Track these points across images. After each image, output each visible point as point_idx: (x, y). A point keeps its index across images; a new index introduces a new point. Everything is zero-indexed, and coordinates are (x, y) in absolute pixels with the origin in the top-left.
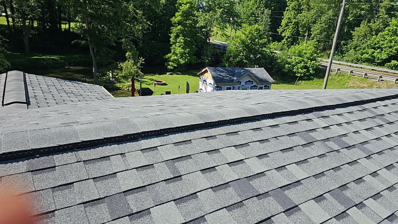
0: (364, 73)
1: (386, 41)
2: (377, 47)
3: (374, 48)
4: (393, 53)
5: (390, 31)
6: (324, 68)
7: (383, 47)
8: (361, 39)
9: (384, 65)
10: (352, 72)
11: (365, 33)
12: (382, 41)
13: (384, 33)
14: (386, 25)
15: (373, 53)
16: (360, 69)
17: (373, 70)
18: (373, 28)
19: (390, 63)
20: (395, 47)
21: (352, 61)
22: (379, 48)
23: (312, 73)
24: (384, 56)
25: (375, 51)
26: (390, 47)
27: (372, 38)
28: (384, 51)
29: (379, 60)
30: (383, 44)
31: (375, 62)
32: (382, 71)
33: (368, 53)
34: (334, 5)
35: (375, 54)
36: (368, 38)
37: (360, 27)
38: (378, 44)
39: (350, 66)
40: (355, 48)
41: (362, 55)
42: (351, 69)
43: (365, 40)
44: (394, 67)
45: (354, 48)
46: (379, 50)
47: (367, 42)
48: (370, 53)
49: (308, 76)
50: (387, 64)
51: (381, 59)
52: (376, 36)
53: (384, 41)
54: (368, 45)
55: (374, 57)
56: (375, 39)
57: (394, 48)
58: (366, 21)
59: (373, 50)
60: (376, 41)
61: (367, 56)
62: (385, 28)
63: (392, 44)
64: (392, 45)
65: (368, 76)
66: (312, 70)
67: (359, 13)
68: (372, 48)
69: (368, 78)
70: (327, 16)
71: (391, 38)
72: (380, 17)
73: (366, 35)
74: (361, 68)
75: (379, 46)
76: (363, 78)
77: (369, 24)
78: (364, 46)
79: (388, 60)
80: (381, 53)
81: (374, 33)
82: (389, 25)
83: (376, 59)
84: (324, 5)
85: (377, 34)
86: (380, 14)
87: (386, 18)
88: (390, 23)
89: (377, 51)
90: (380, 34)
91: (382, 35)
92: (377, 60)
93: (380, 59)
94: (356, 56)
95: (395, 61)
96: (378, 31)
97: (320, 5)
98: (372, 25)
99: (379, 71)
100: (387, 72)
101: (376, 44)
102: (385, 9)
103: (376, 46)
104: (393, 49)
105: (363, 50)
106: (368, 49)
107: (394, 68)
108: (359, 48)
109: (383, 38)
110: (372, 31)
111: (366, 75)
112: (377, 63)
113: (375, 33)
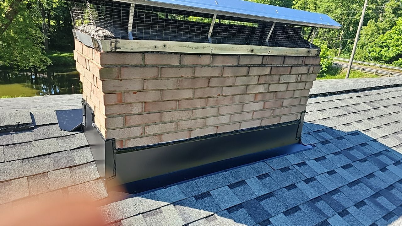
0: (375, 71)
1: (393, 40)
2: (384, 45)
3: (381, 47)
4: (401, 51)
5: (397, 31)
6: (336, 65)
7: (390, 45)
8: (368, 38)
9: (391, 63)
10: (363, 69)
11: (372, 32)
13: (390, 32)
14: (393, 24)
15: (381, 51)
17: (381, 67)
18: (380, 26)
19: (397, 61)
21: (360, 59)
23: (325, 70)
24: (391, 54)
25: (382, 49)
26: (398, 46)
27: (379, 37)
28: (391, 50)
29: (386, 58)
30: (390, 43)
31: (383, 60)
32: (390, 69)
33: (375, 52)
34: (341, 4)
35: (382, 53)
36: (375, 37)
37: (367, 25)
38: (385, 42)
39: (359, 64)
40: (362, 47)
41: (370, 53)
42: (361, 67)
43: (372, 38)
46: (386, 48)
47: (374, 40)
48: (378, 51)
49: (320, 73)
50: (394, 61)
51: (389, 57)
52: (383, 35)
53: (391, 40)
54: (375, 44)
55: (381, 55)
56: (382, 38)
58: (374, 20)
59: (380, 48)
60: (383, 40)
61: (375, 54)
62: (392, 27)
64: (399, 44)
65: (379, 73)
66: (325, 67)
67: (366, 12)
68: (380, 47)
69: (378, 75)
70: (334, 15)
71: (398, 37)
72: (387, 16)
73: (373, 34)
74: (370, 65)
75: (387, 45)
76: (374, 75)
77: (376, 23)
78: (371, 44)
79: (396, 58)
80: (388, 51)
81: (381, 32)
82: (395, 24)
83: (383, 57)
84: (331, 4)
85: (384, 33)
86: (386, 14)
87: (393, 18)
88: (397, 22)
89: (384, 50)
90: (387, 33)
91: (389, 34)
92: (384, 58)
94: (363, 54)
96: (384, 31)
97: (328, 4)
98: (380, 24)
99: (387, 69)
100: (395, 69)
101: (383, 43)
102: (391, 9)
104: (400, 48)
105: (371, 48)
106: (375, 47)
108: (367, 46)
109: (390, 37)
110: (379, 30)
111: (377, 72)
112: (385, 61)
113: (382, 32)
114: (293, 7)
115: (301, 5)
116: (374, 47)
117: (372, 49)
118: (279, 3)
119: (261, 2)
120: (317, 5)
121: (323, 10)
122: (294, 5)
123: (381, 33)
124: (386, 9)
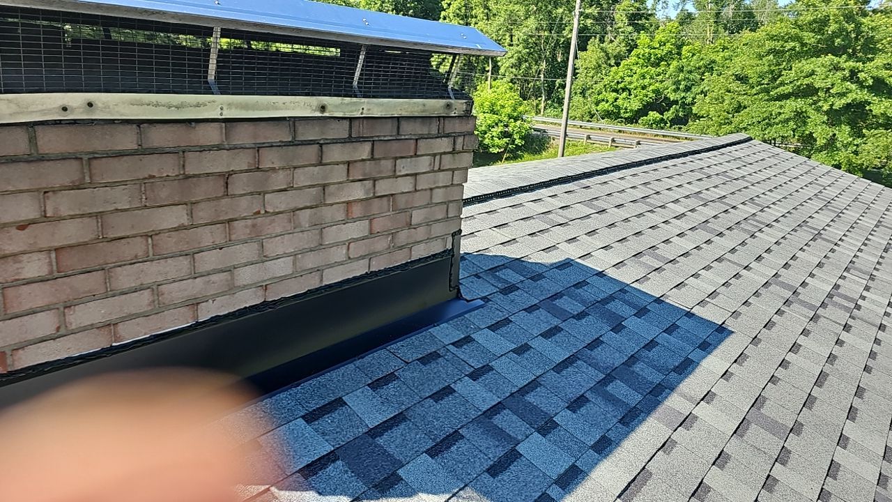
0: (610, 139)
1: (635, 77)
2: (621, 88)
3: (616, 91)
4: (650, 98)
5: (639, 58)
6: (539, 133)
7: (632, 86)
8: (591, 75)
9: (637, 122)
10: (589, 138)
11: (597, 63)
12: (630, 76)
13: (629, 61)
14: (632, 47)
15: (616, 99)
16: (599, 131)
17: (620, 131)
18: (611, 51)
19: (646, 116)
20: (652, 88)
21: (582, 118)
22: (624, 90)
23: (520, 145)
24: (635, 105)
25: (618, 95)
26: (644, 88)
27: (610, 71)
28: (633, 96)
29: (627, 112)
30: (630, 83)
31: (622, 118)
32: (635, 133)
33: (607, 101)
34: (535, 8)
35: (620, 102)
36: (604, 72)
37: (586, 50)
38: (622, 82)
39: (581, 126)
40: (583, 93)
41: (597, 104)
42: (585, 133)
43: (599, 75)
44: (654, 123)
45: (581, 93)
46: (625, 93)
47: (603, 79)
48: (611, 100)
49: (511, 151)
50: (642, 118)
51: (631, 111)
52: (617, 68)
53: (632, 76)
54: (605, 86)
55: (618, 107)
56: (616, 73)
57: (650, 89)
58: (598, 40)
59: (614, 94)
60: (618, 78)
61: (606, 105)
62: (630, 51)
63: (646, 81)
64: (646, 84)
65: (617, 143)
66: (520, 138)
67: (583, 24)
68: (613, 91)
69: (617, 147)
70: (525, 30)
71: (642, 71)
72: (620, 30)
73: (600, 66)
74: (600, 129)
75: (625, 86)
76: (609, 146)
77: (601, 45)
78: (599, 86)
79: (643, 112)
80: (629, 99)
81: (612, 62)
82: (636, 46)
83: (622, 111)
84: (517, 7)
85: (618, 64)
86: (619, 25)
87: (630, 33)
88: (638, 41)
89: (621, 97)
90: (623, 63)
91: (627, 65)
92: (624, 113)
93: (628, 110)
94: (587, 107)
95: (655, 112)
96: (619, 59)
97: (511, 7)
98: (609, 46)
99: (631, 133)
100: (645, 134)
101: (618, 83)
102: (626, 15)
103: (619, 87)
104: (648, 91)
105: (599, 95)
106: (606, 92)
107: (654, 125)
108: (591, 90)
109: (629, 71)
110: (609, 59)
111: (613, 141)
112: (625, 118)
113: (614, 61)
114: (443, 13)
115: (459, 9)
116: (604, 93)
117: (600, 97)
118: (413, 5)
119: (376, 4)
120: (490, 10)
121: (502, 19)
122: (444, 10)
123: (612, 64)
124: (617, 16)
